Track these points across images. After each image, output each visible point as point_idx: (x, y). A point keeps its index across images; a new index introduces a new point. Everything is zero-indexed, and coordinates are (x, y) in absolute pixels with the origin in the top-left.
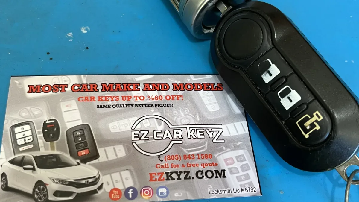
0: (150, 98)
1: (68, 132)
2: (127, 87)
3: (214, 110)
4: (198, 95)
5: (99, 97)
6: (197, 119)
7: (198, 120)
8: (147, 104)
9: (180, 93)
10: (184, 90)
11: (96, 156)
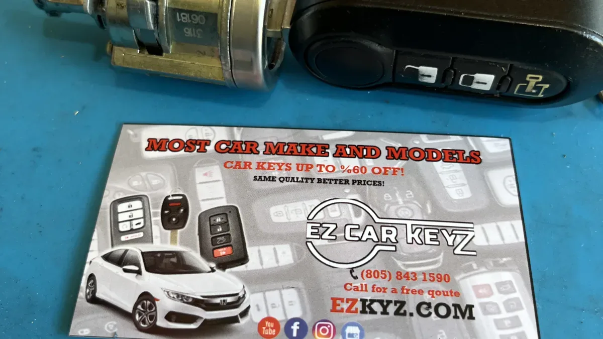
0: (344, 169)
1: (202, 216)
2: (306, 149)
3: (460, 196)
4: (434, 169)
5: (259, 163)
6: (427, 209)
7: (429, 211)
8: (338, 180)
9: (399, 164)
10: (407, 158)
11: (243, 259)
